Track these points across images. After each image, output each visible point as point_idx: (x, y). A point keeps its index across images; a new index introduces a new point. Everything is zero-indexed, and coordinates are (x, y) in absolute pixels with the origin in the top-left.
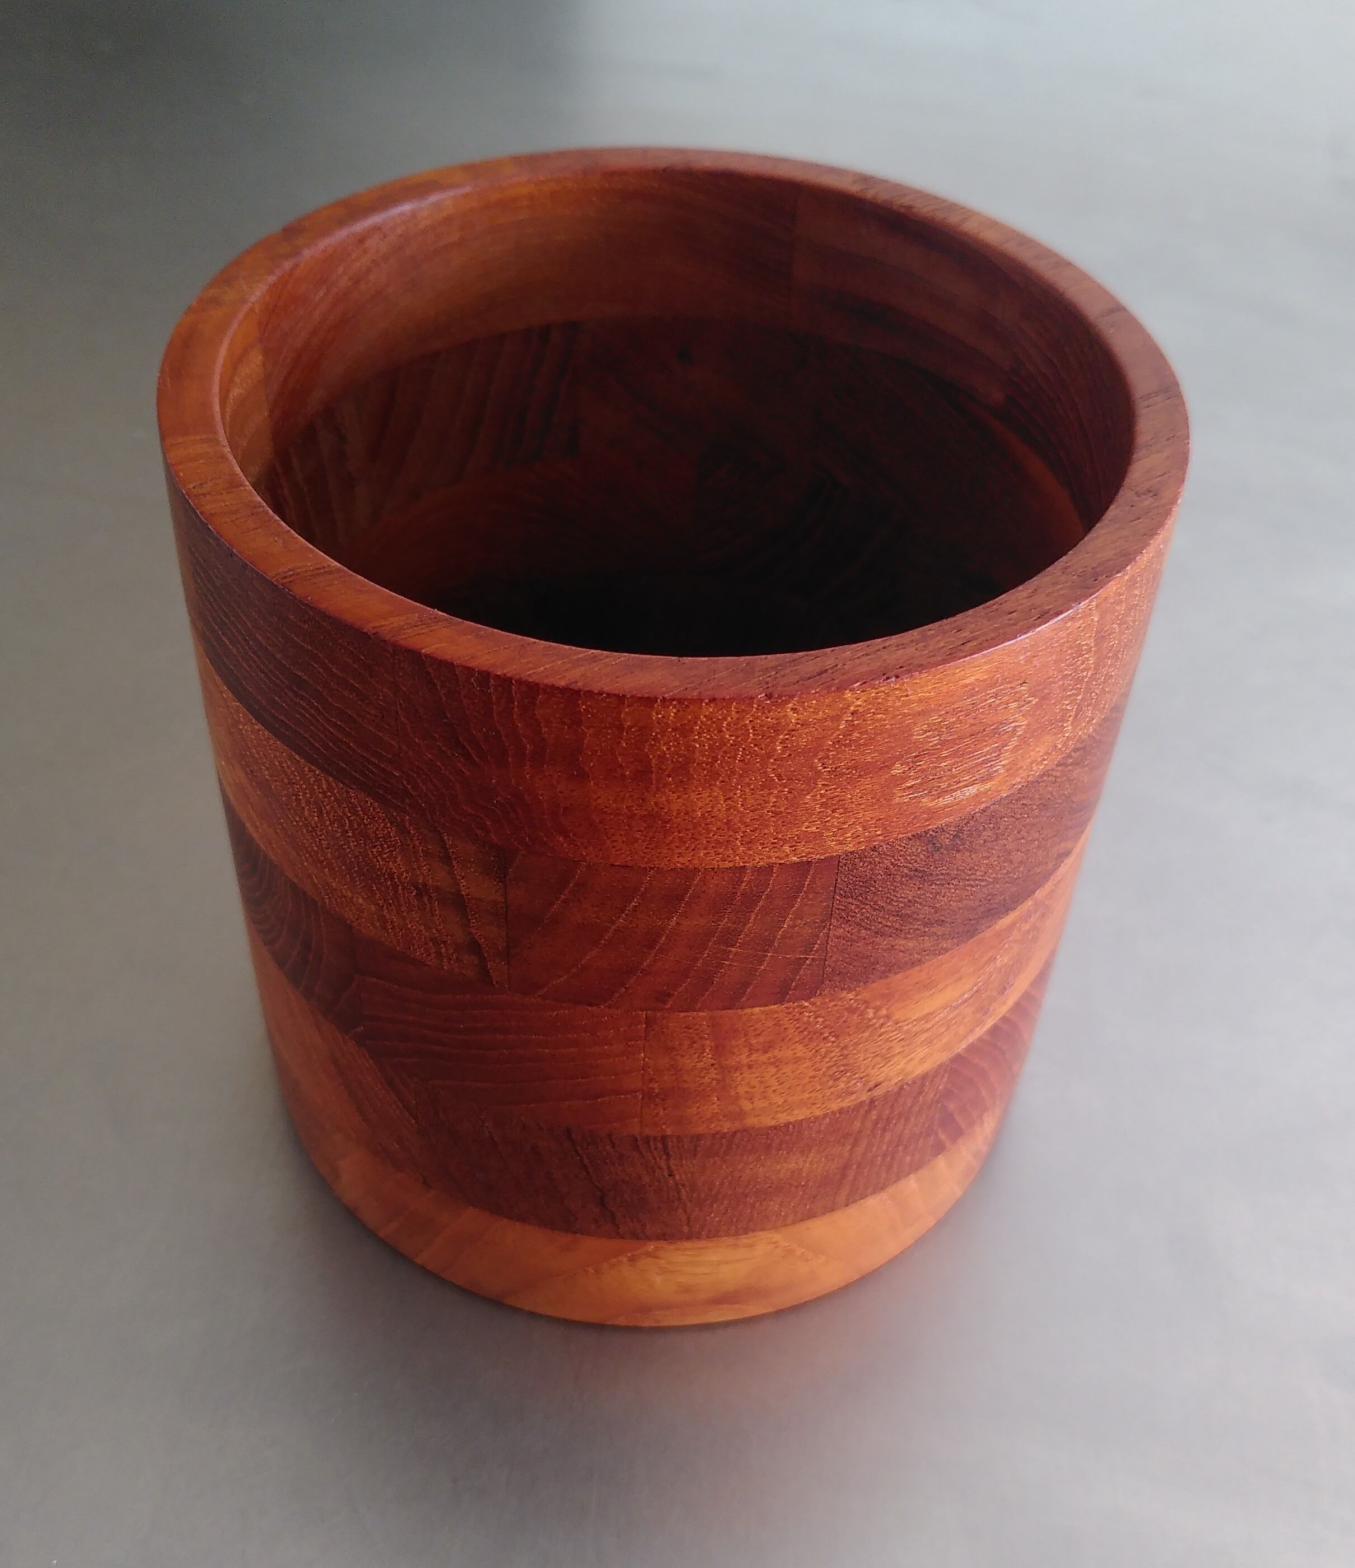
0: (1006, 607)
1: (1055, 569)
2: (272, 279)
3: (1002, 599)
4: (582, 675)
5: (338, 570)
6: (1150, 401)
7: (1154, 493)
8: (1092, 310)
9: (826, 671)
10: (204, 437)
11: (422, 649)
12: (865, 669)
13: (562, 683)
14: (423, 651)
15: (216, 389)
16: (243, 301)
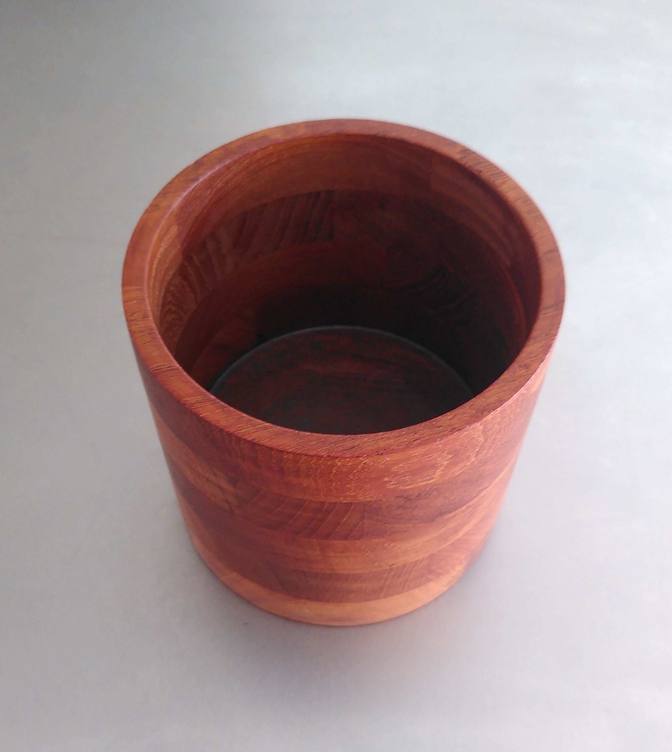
0: (439, 424)
1: (467, 405)
2: (185, 194)
3: (439, 418)
4: (258, 437)
5: (177, 369)
6: (548, 311)
7: (527, 367)
8: (542, 249)
9: (354, 447)
10: (137, 287)
11: (201, 414)
12: (370, 448)
13: (250, 439)
14: (200, 416)
15: (148, 259)
16: (169, 207)
